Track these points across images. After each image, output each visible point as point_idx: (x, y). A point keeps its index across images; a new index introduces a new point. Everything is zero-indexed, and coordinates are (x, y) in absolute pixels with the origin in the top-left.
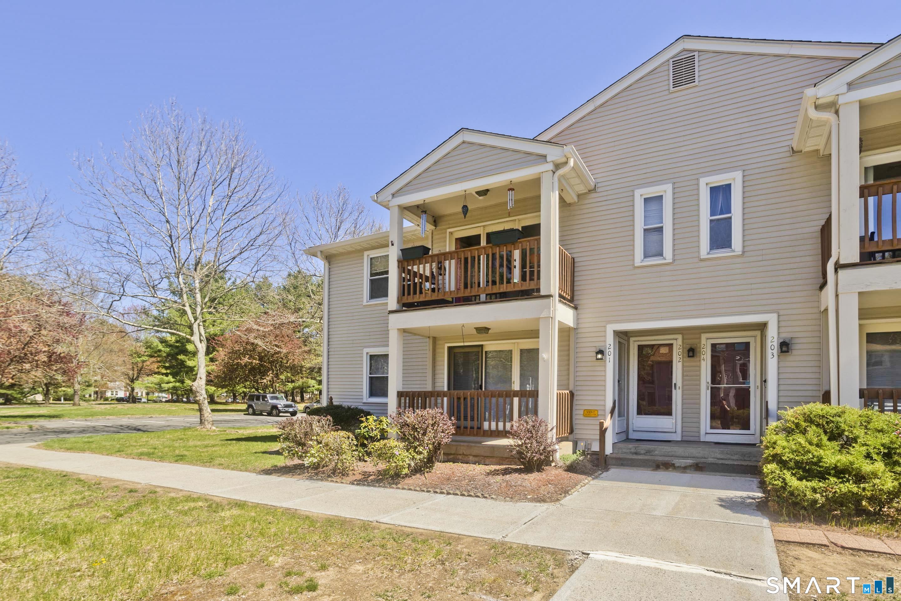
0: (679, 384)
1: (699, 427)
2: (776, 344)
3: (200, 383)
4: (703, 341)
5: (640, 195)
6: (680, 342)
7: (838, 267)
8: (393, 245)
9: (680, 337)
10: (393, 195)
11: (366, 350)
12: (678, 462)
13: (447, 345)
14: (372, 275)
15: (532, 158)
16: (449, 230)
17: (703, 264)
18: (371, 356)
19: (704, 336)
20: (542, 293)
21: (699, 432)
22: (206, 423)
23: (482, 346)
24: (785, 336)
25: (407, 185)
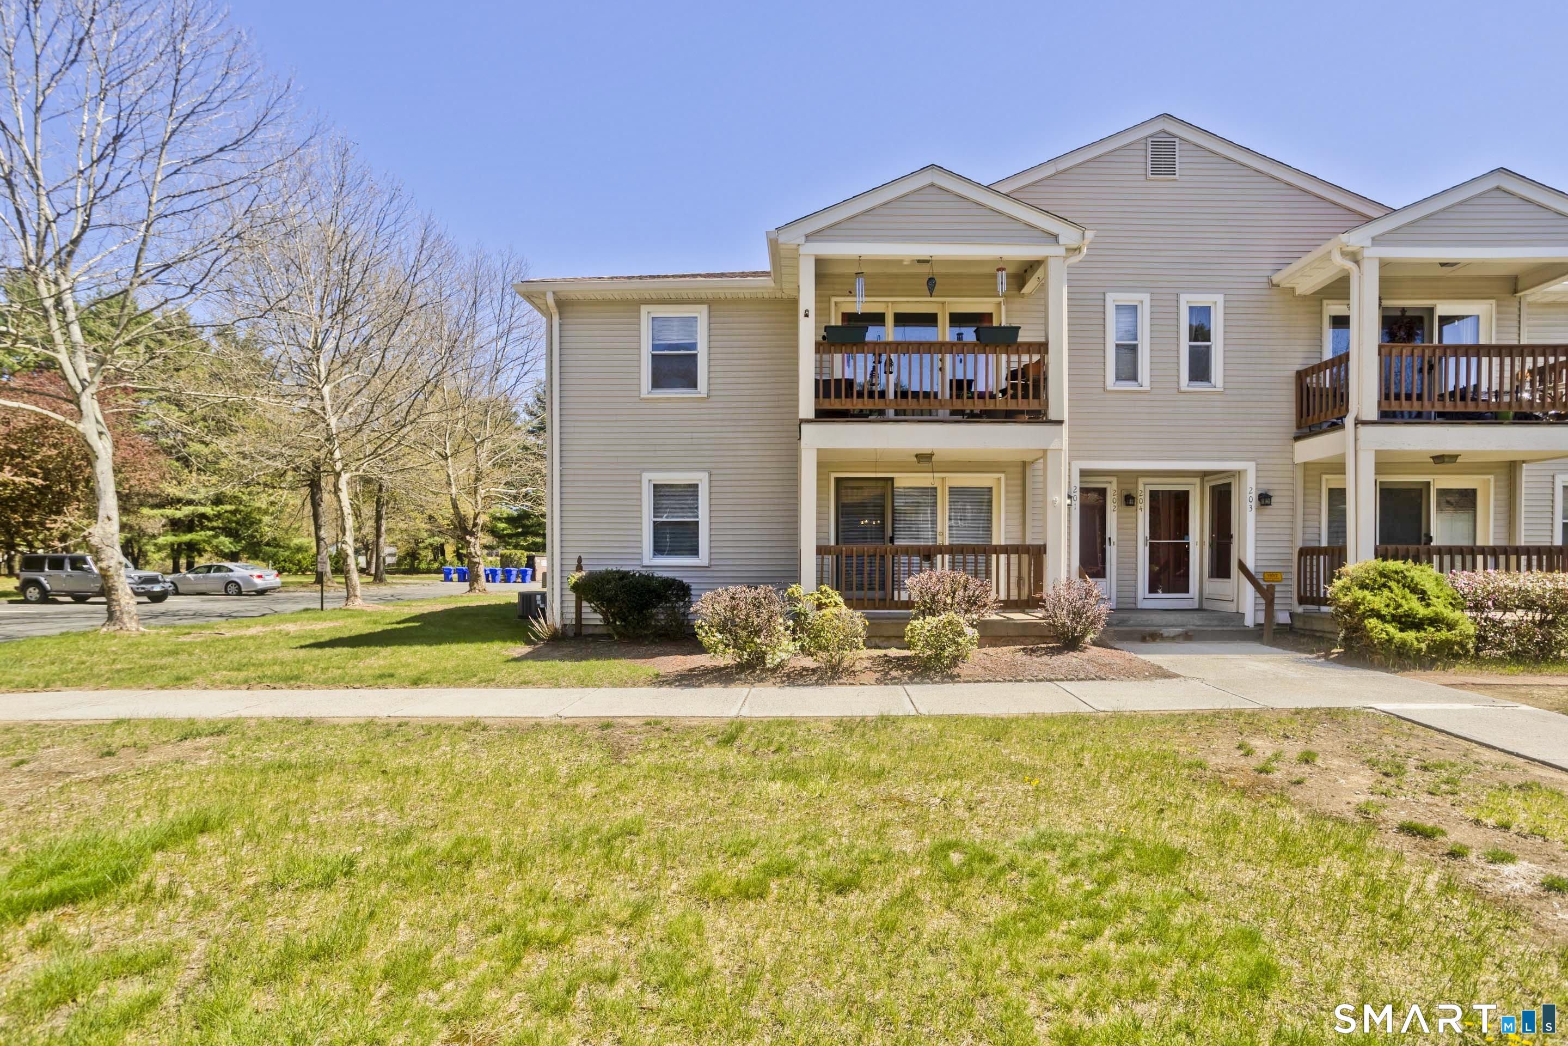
0: (1114, 539)
1: (1136, 592)
2: (1254, 496)
3: (109, 530)
4: (1141, 487)
5: (1113, 299)
6: (1114, 486)
7: (1359, 422)
8: (807, 316)
9: (1114, 480)
10: (807, 236)
11: (646, 476)
12: (1166, 632)
13: (833, 476)
14: (655, 347)
15: (1036, 233)
16: (834, 299)
17: (1182, 397)
18: (655, 486)
19: (1141, 481)
20: (1052, 415)
21: (1136, 598)
22: (126, 618)
23: (892, 479)
24: (1264, 488)
25: (831, 227)
